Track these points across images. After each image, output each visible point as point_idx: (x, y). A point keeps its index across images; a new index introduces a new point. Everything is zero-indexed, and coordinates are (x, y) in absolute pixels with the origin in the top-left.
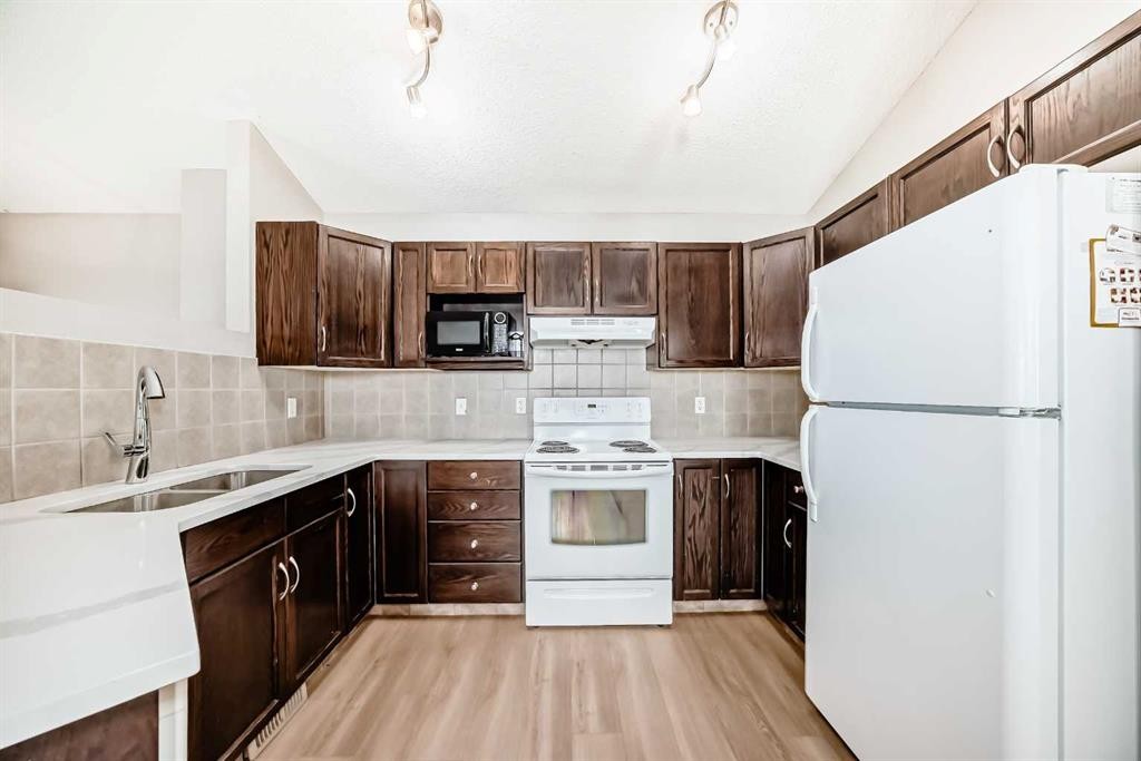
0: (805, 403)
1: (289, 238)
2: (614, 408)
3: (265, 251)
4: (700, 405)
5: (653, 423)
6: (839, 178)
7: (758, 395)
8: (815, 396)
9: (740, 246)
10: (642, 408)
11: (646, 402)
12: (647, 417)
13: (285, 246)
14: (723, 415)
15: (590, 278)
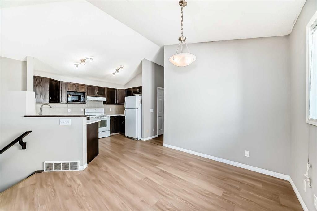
0: (125, 109)
1: (43, 80)
2: (99, 110)
3: (36, 81)
4: (111, 110)
5: (105, 112)
6: (128, 83)
7: (118, 108)
8: (126, 108)
9: (117, 89)
10: (103, 110)
11: (104, 109)
12: (104, 111)
13: (41, 81)
14: (114, 111)
15: (96, 91)
